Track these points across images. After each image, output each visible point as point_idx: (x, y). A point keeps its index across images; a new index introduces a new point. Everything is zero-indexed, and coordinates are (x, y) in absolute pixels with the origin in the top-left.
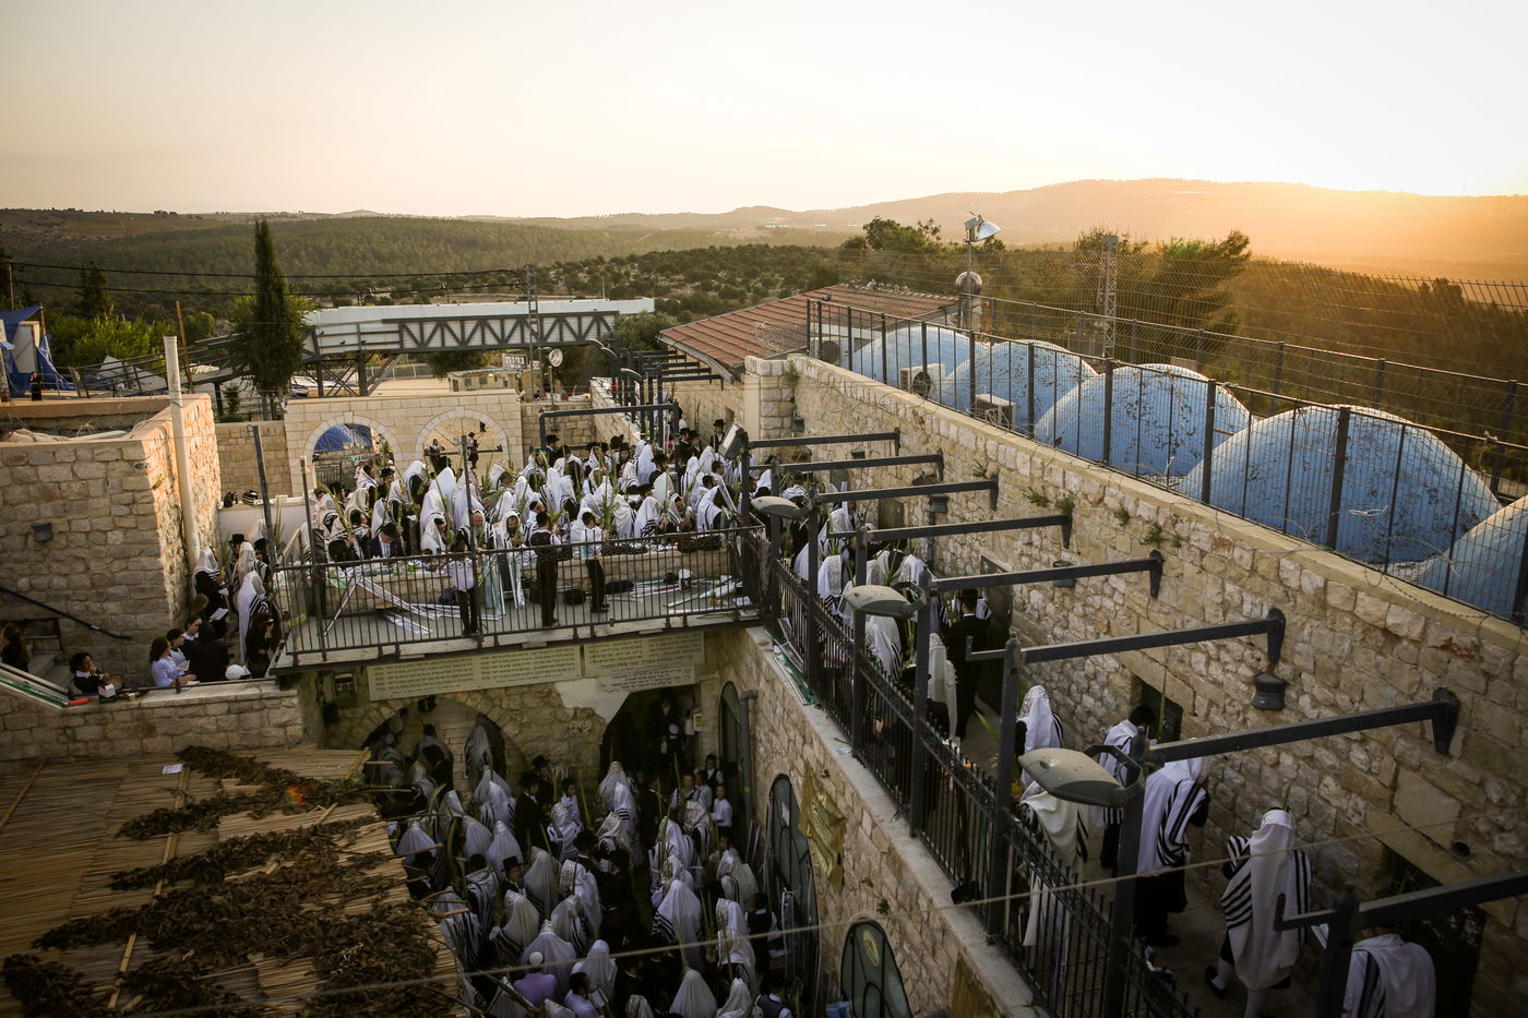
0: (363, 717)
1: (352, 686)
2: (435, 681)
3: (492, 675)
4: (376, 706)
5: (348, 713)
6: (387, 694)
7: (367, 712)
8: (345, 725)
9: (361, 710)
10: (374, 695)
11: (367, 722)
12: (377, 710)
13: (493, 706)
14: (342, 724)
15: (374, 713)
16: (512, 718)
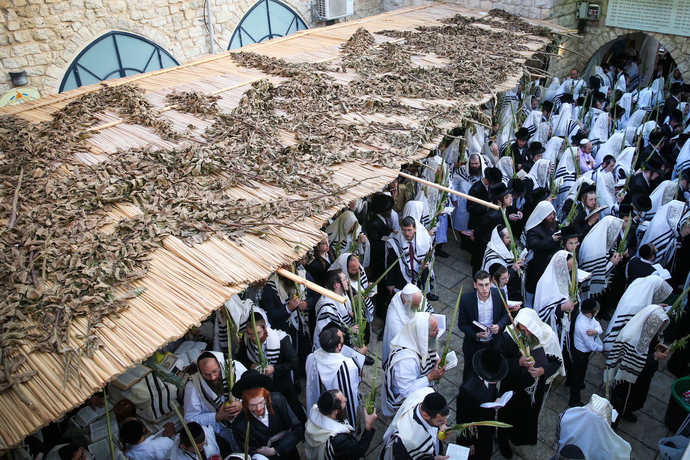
0: (599, 35)
1: (597, 12)
2: (645, 22)
3: (681, 26)
4: (608, 30)
5: (592, 31)
6: (615, 24)
7: (602, 32)
8: (589, 37)
9: (599, 31)
10: (608, 22)
11: (600, 38)
12: (608, 32)
13: (676, 48)
14: (587, 36)
15: (605, 34)
16: (685, 60)
